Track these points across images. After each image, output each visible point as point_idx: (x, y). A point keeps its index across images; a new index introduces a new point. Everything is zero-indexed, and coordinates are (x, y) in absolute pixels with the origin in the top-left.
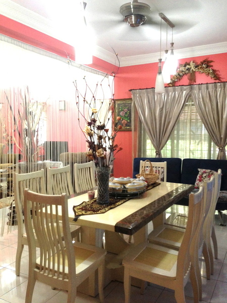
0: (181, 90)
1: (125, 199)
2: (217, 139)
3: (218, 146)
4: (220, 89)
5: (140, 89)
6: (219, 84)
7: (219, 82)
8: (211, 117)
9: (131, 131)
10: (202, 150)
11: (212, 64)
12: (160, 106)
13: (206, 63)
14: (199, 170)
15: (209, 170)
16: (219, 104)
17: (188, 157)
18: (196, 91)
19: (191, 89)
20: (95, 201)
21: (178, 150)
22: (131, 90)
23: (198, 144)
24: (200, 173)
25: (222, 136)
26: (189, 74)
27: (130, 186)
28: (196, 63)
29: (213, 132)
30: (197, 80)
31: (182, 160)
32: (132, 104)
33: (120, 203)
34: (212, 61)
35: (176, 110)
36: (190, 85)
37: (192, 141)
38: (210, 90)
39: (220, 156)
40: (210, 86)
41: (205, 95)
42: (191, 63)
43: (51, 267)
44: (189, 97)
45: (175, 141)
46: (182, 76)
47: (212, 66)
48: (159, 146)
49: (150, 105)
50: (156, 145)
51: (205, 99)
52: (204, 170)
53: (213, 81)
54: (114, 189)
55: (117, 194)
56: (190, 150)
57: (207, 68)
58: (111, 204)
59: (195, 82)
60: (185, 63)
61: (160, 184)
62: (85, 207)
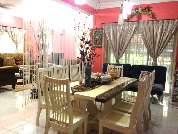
0: (133, 24)
1: (100, 84)
2: (152, 53)
3: (153, 58)
4: (155, 24)
5: (108, 23)
6: (155, 21)
7: (155, 20)
8: (149, 41)
9: (102, 48)
10: (143, 60)
11: (151, 9)
12: (119, 33)
13: (148, 8)
14: (141, 71)
15: (147, 72)
16: (154, 33)
17: (135, 64)
18: (141, 25)
19: (139, 24)
20: (83, 85)
21: (129, 60)
22: (103, 24)
23: (141, 57)
24: (142, 73)
25: (155, 52)
26: (138, 15)
27: (103, 77)
28: (142, 8)
29: (150, 49)
30: (142, 19)
31: (131, 65)
32: (103, 32)
33: (97, 87)
34: (151, 8)
35: (129, 36)
36: (138, 21)
37: (137, 55)
38: (150, 24)
39: (153, 63)
40: (150, 22)
41: (146, 28)
42: (139, 8)
43: (59, 120)
44: (137, 29)
45: (128, 55)
46: (134, 16)
47: (151, 10)
48: (118, 57)
49: (114, 33)
50: (116, 57)
51: (146, 30)
52: (144, 71)
53: (151, 19)
54: (94, 79)
55: (95, 82)
56: (136, 60)
57: (148, 11)
58: (92, 87)
59: (141, 20)
60: (135, 8)
61: (119, 78)
62: (77, 88)
